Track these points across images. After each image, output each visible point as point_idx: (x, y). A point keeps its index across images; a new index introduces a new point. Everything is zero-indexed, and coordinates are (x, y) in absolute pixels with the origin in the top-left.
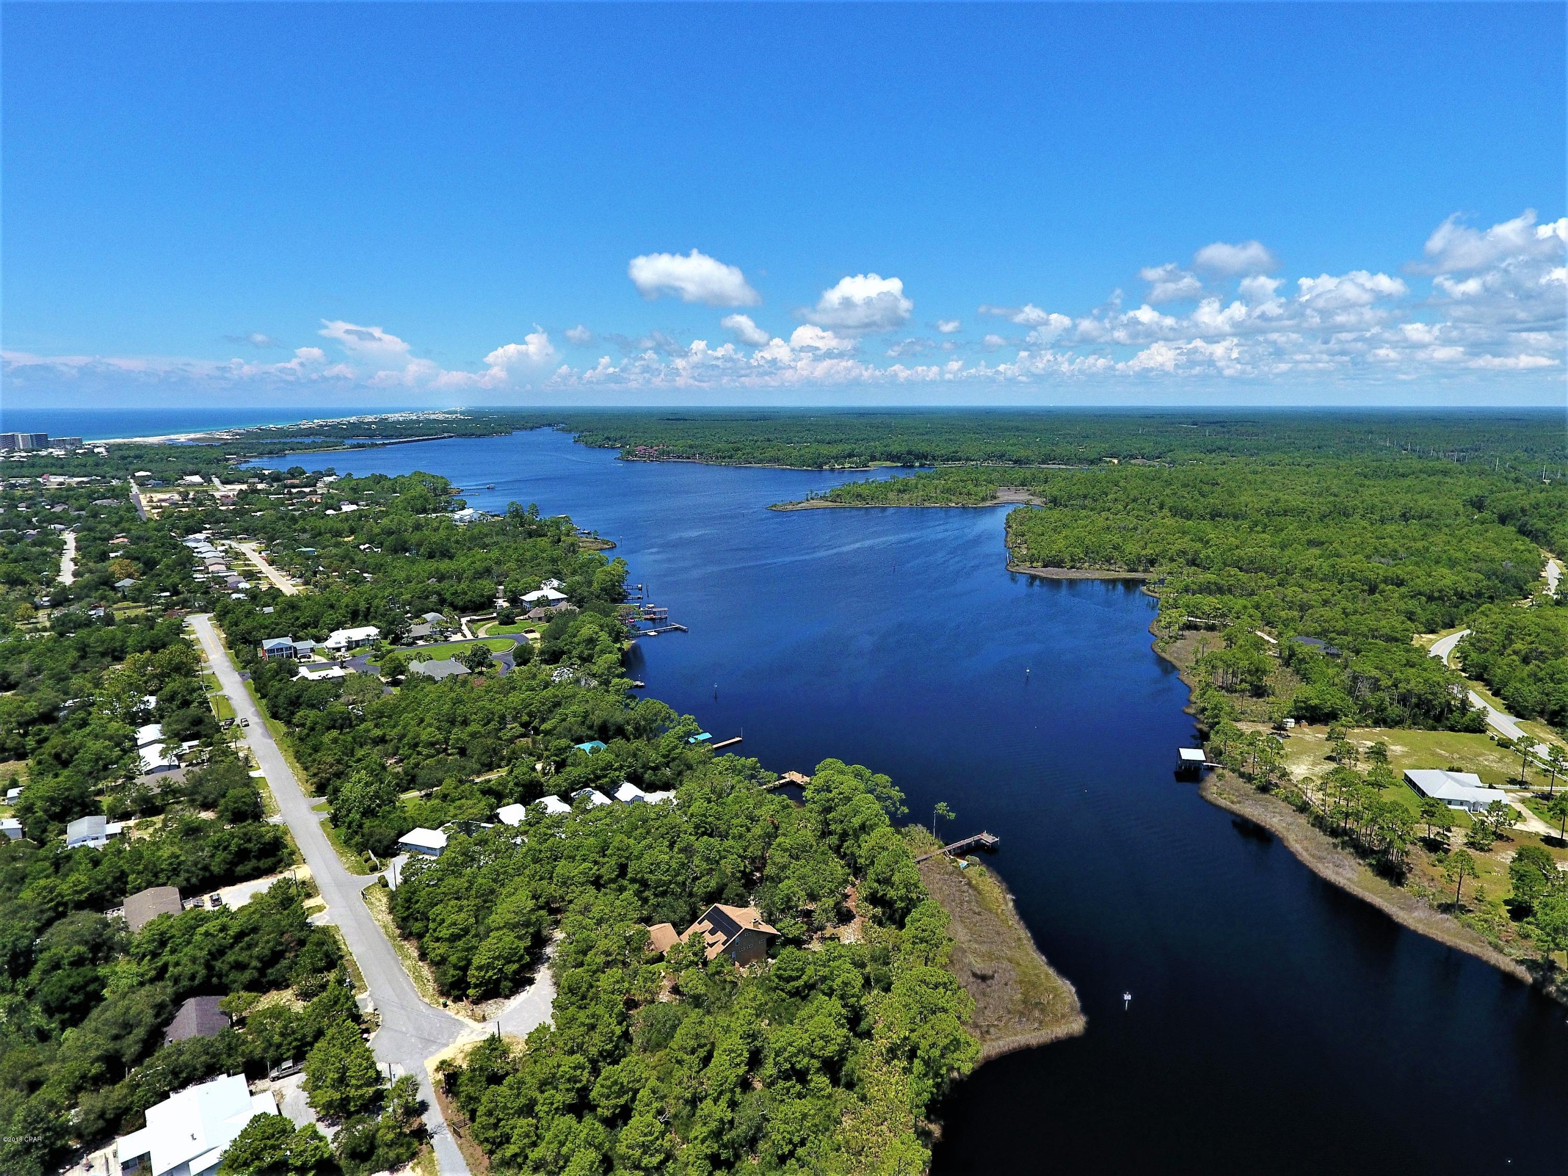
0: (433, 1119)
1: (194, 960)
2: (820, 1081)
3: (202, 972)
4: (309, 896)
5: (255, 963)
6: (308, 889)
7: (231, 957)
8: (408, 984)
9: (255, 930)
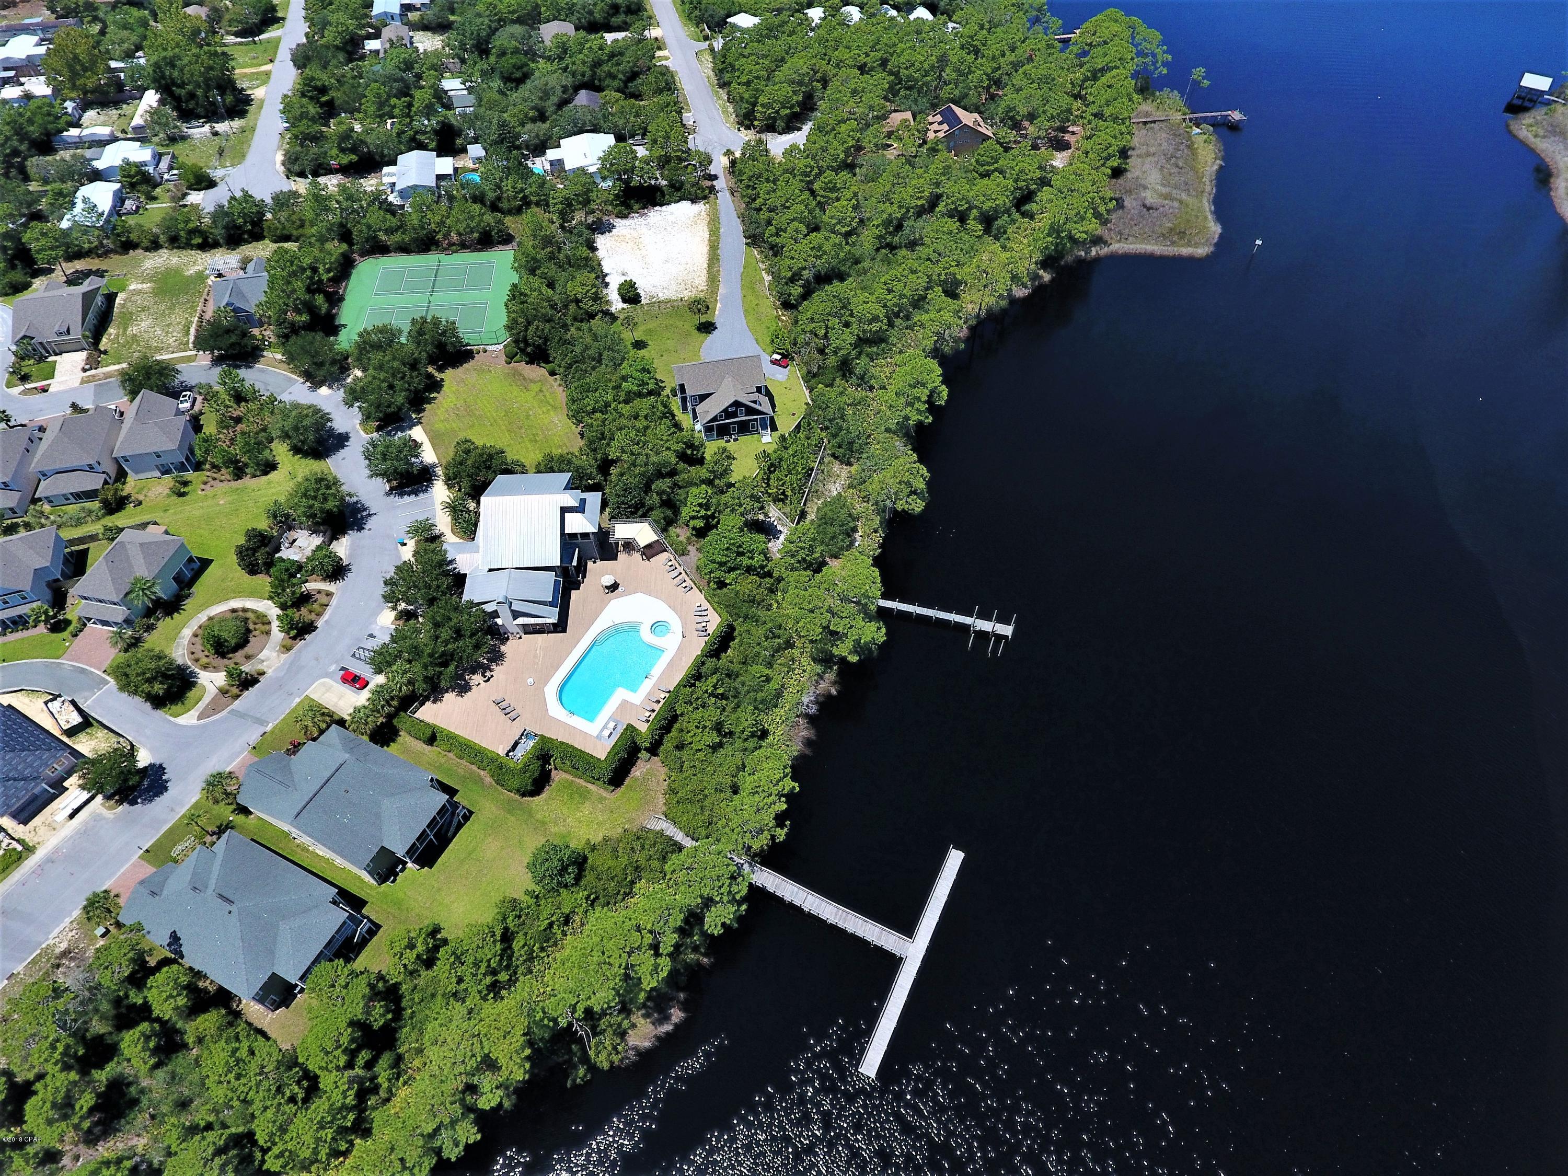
0: (720, 184)
1: (584, 63)
2: (975, 226)
3: (588, 73)
4: (659, 48)
5: (621, 76)
6: (659, 44)
7: (606, 68)
8: (718, 114)
9: (621, 54)
